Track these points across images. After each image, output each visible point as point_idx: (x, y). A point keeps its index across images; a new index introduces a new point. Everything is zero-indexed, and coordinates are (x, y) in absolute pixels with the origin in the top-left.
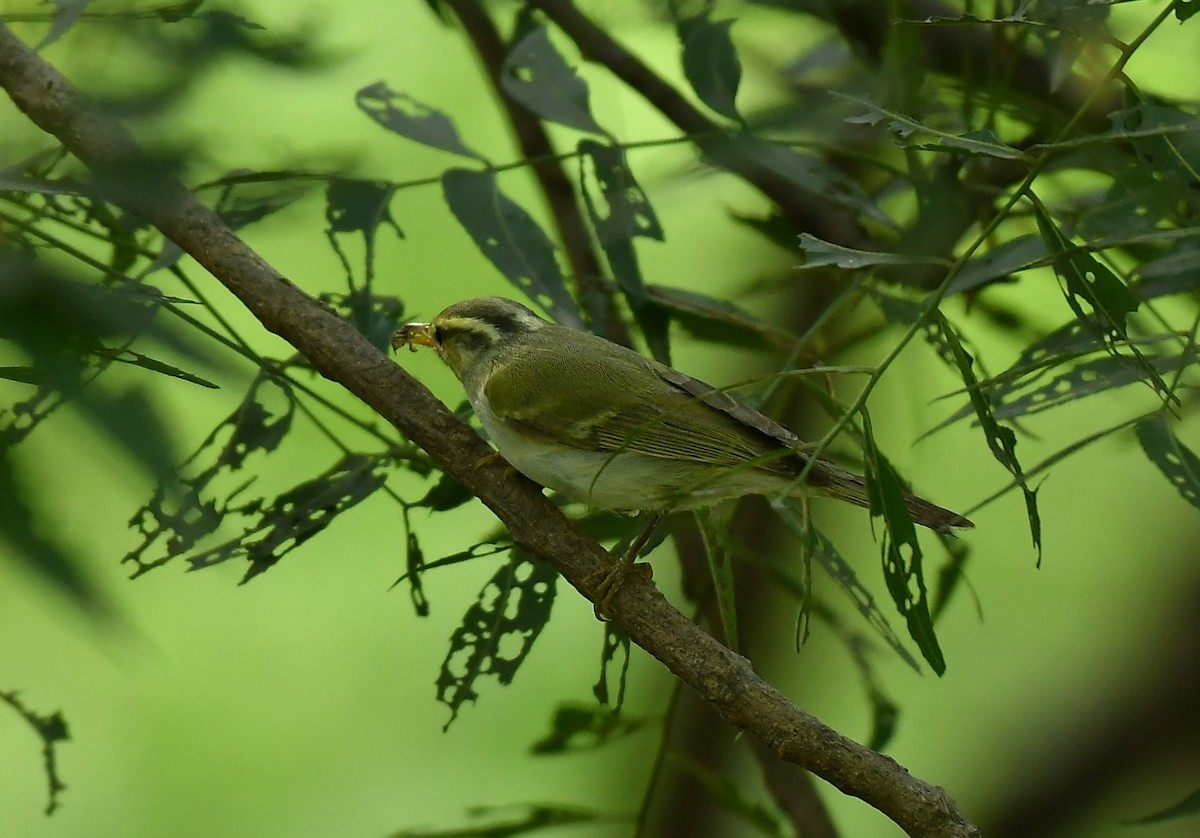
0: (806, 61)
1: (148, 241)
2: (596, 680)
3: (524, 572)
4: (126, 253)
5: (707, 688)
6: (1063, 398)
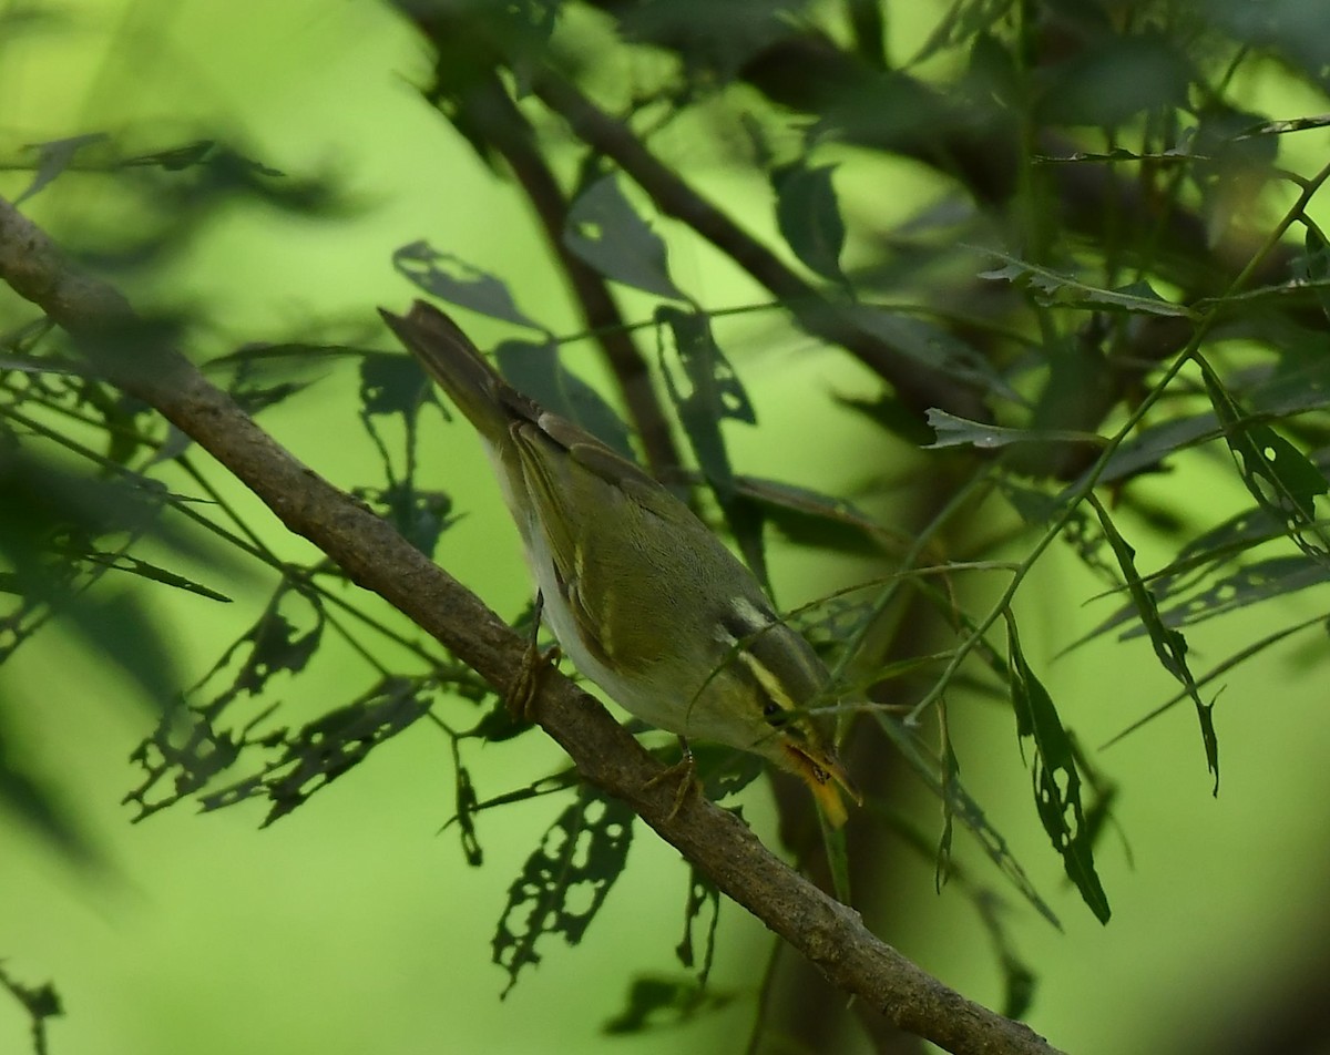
0: (920, 221)
1: (151, 429)
2: (679, 939)
3: (595, 812)
5: (809, 945)
6: (1227, 605)
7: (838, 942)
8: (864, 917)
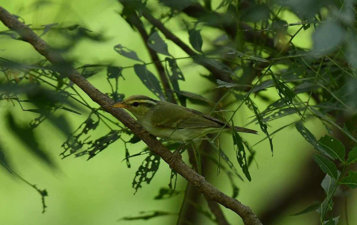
0: (218, 39)
1: (66, 81)
2: (169, 183)
3: (153, 158)
4: (61, 84)
5: (194, 184)
6: (277, 117)
7: (200, 183)
8: (205, 178)
